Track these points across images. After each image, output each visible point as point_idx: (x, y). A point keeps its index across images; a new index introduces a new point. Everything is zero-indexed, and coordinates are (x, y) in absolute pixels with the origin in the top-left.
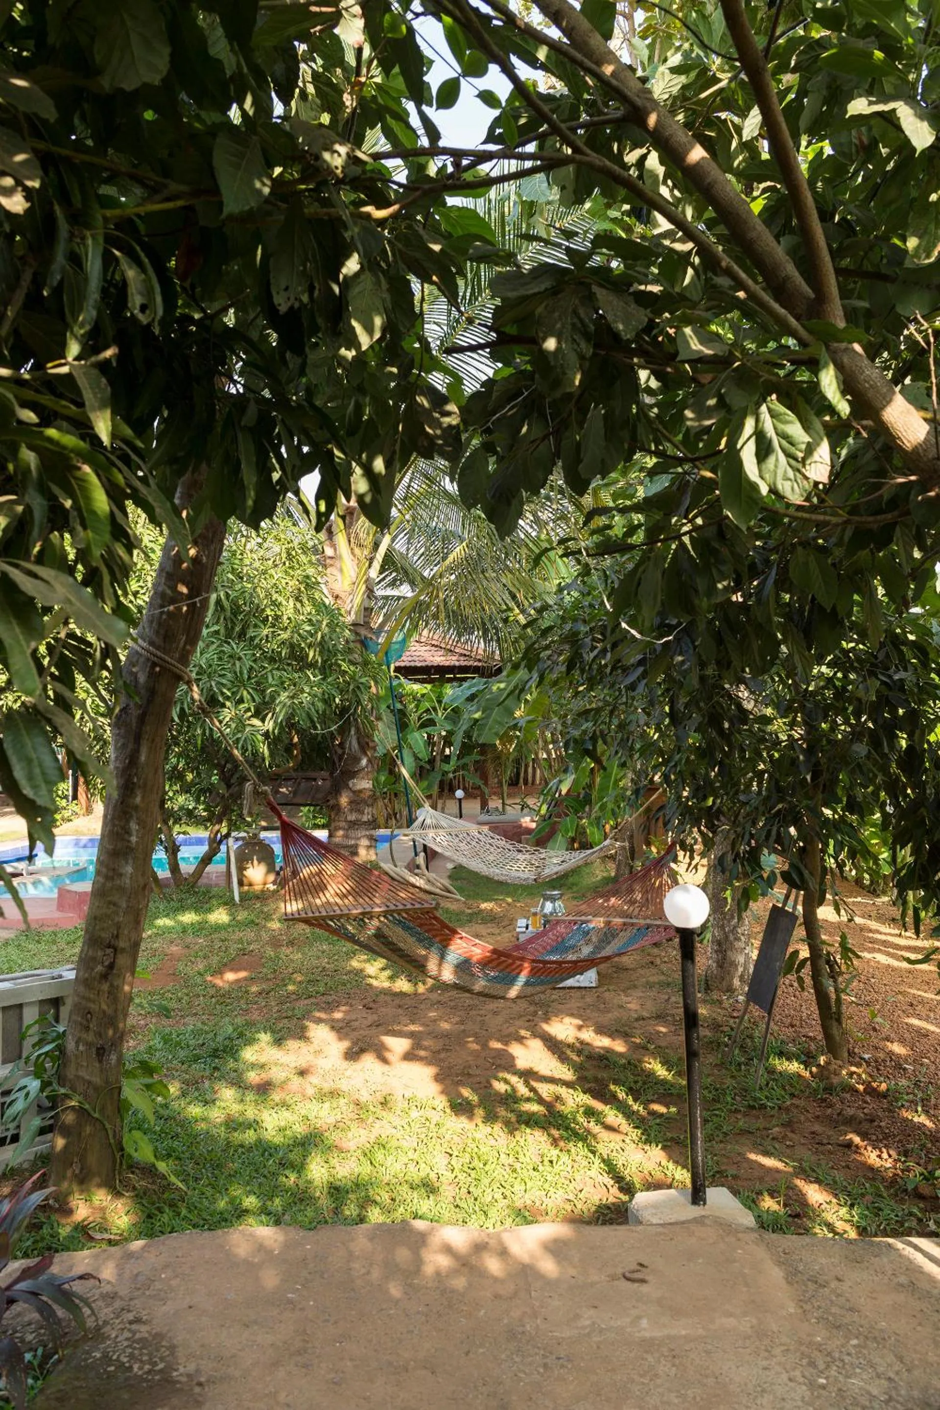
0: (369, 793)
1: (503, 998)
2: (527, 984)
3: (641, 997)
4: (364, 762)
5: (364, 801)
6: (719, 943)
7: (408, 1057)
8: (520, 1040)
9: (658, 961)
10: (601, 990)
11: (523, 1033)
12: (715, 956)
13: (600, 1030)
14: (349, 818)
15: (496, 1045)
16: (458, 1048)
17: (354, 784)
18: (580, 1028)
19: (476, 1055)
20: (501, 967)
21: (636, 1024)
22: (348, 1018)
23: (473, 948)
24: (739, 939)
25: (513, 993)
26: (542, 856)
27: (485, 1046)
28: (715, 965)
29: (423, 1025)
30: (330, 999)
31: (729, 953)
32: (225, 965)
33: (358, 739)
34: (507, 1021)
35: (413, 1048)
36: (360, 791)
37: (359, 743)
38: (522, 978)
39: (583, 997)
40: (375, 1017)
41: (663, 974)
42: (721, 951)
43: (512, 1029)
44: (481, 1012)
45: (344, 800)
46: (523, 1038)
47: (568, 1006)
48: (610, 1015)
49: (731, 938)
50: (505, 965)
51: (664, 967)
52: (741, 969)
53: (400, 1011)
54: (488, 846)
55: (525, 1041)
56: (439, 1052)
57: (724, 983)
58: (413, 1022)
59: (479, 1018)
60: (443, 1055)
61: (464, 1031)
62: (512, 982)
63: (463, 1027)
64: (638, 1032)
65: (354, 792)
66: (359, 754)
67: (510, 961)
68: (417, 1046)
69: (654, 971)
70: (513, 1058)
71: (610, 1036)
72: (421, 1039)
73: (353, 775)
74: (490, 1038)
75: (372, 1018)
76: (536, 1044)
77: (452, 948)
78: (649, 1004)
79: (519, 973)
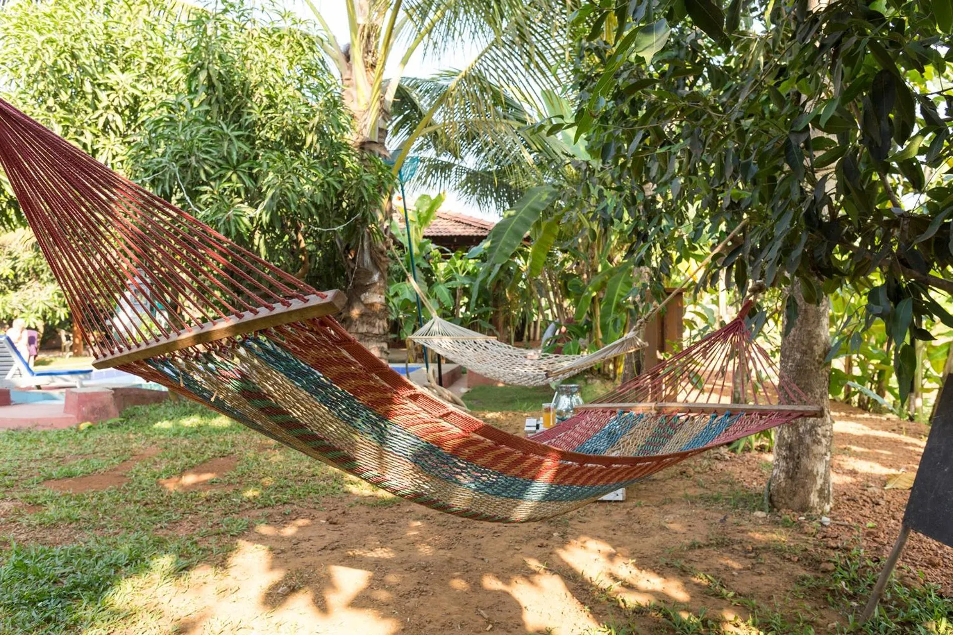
0: (379, 307)
1: (505, 520)
2: (548, 498)
3: (685, 516)
4: (376, 277)
5: (376, 315)
6: (790, 448)
7: (360, 602)
8: (528, 575)
9: (691, 471)
10: (630, 504)
11: (533, 564)
12: (783, 464)
13: (643, 563)
14: (360, 330)
15: (491, 583)
16: (437, 589)
17: (366, 298)
18: (611, 557)
19: (462, 600)
20: (502, 465)
21: (691, 555)
22: (301, 535)
23: (443, 423)
24: (819, 442)
25: (522, 511)
26: (551, 361)
27: (477, 586)
28: (782, 475)
29: (395, 549)
30: (288, 509)
31: (804, 460)
32: (193, 467)
33: (371, 253)
34: (510, 547)
35: (370, 587)
36: (372, 305)
37: (371, 258)
38: (540, 487)
39: (608, 514)
40: (336, 536)
41: (702, 487)
42: (792, 458)
43: (518, 558)
44: (477, 532)
45: (355, 312)
46: (535, 573)
47: (592, 525)
48: (650, 540)
49: (808, 440)
50: (508, 460)
51: (701, 478)
52: (820, 482)
53: (372, 527)
54: (495, 353)
55: (536, 578)
56: (406, 596)
57: (797, 499)
58: (383, 544)
59: (474, 541)
60: (413, 602)
61: (450, 561)
62: (520, 494)
63: (449, 554)
64: (699, 566)
65: (366, 305)
66: (371, 268)
67: (519, 454)
68: (377, 582)
69: (689, 483)
70: (518, 608)
71: (660, 574)
72: (386, 572)
73: (366, 288)
74: (486, 571)
75: (332, 536)
76: (553, 584)
77: (399, 420)
78: (700, 526)
79: (533, 478)
